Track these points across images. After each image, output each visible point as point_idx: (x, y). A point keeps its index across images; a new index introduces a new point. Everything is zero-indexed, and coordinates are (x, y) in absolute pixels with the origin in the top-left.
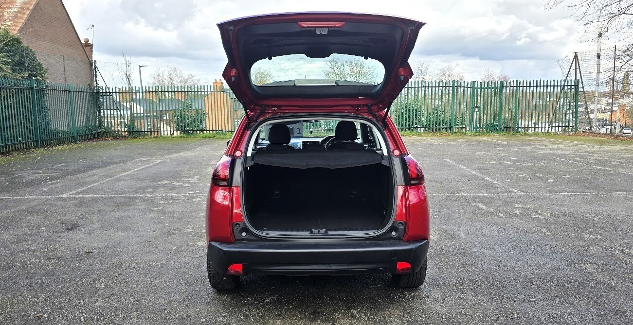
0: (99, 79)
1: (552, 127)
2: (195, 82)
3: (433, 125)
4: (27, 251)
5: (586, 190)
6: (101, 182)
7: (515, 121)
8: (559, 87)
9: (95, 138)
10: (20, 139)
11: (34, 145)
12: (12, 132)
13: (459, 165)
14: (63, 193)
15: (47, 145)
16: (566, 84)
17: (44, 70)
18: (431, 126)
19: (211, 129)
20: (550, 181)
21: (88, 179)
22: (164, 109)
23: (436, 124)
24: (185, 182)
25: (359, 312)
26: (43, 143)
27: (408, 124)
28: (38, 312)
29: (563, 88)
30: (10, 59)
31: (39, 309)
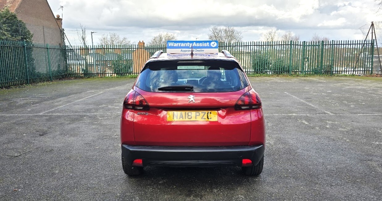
0: (66, 41)
1: (356, 71)
2: (127, 43)
3: (277, 69)
4: (13, 149)
5: (375, 112)
6: (64, 105)
7: (331, 67)
8: (361, 45)
9: (63, 78)
10: (17, 78)
11: (25, 82)
12: (11, 74)
13: (293, 96)
14: (40, 112)
15: (34, 82)
16: (365, 43)
17: (31, 35)
18: (276, 70)
19: (136, 72)
20: (352, 106)
21: (56, 104)
22: (108, 60)
23: (279, 69)
24: (116, 106)
25: (218, 191)
26: (31, 81)
27: (261, 69)
28: (15, 188)
29: (364, 46)
30: (10, 28)
31: (16, 186)
